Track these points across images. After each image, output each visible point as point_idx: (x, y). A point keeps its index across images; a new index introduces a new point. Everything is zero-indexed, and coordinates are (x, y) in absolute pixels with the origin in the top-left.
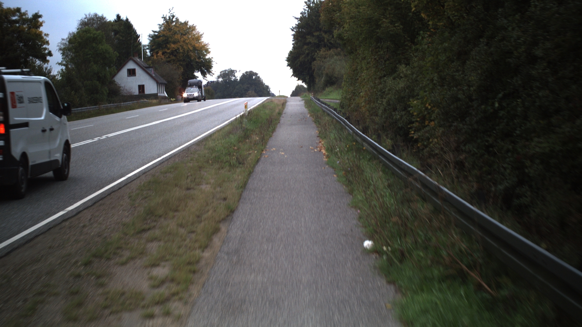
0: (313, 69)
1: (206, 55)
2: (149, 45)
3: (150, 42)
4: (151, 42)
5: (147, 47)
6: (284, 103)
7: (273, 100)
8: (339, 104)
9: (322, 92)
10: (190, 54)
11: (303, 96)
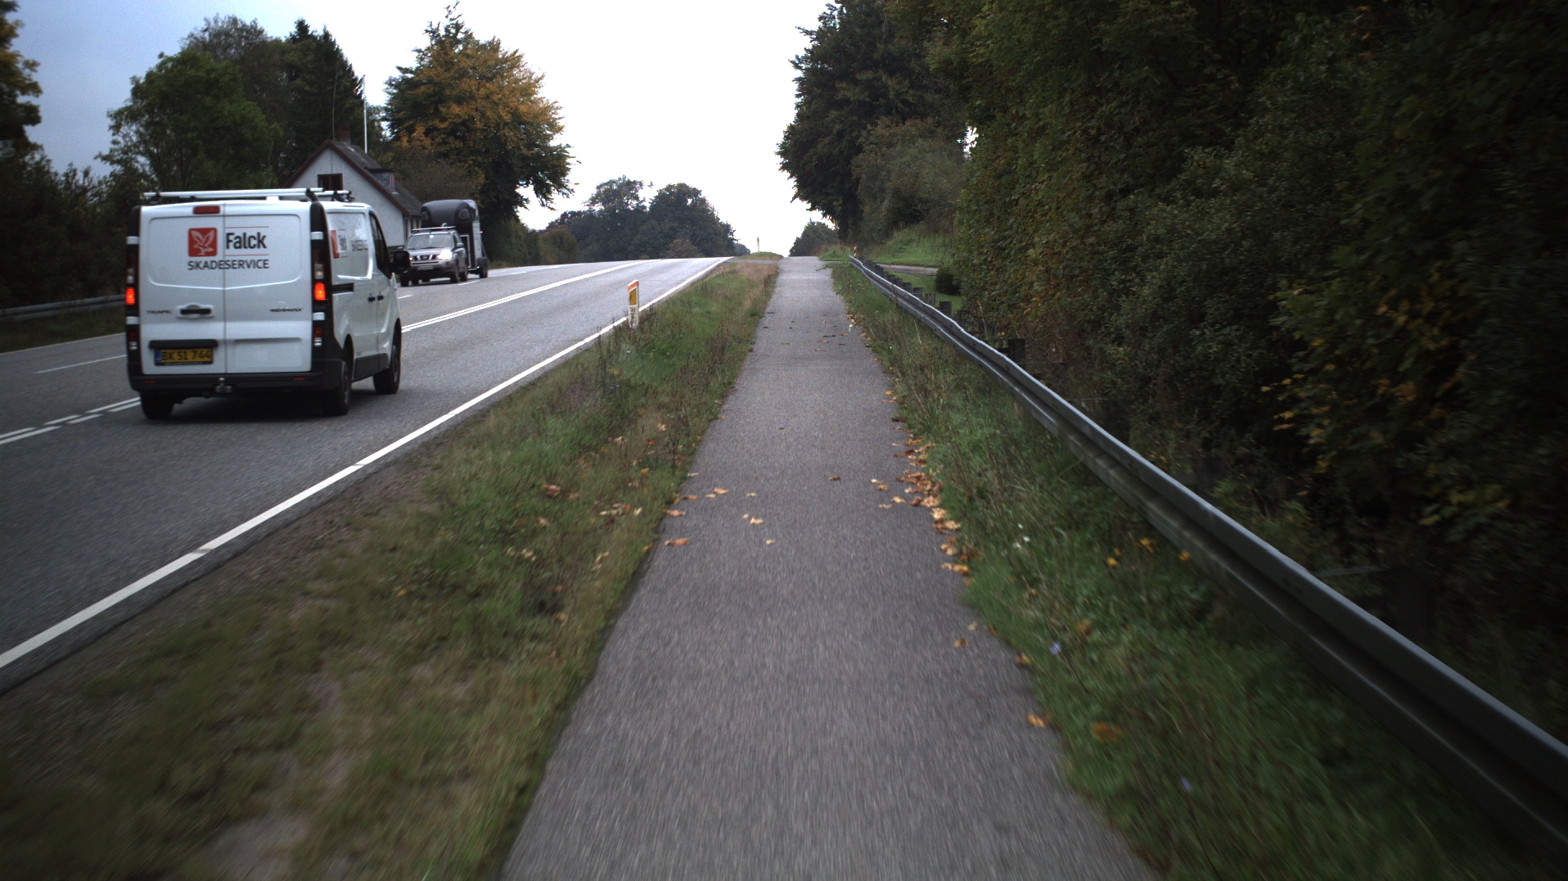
0: (854, 177)
1: (549, 138)
2: (389, 107)
3: (391, 100)
4: (394, 99)
5: (383, 114)
6: (769, 276)
7: (738, 267)
8: (935, 277)
9: (882, 243)
10: (504, 134)
11: (827, 253)
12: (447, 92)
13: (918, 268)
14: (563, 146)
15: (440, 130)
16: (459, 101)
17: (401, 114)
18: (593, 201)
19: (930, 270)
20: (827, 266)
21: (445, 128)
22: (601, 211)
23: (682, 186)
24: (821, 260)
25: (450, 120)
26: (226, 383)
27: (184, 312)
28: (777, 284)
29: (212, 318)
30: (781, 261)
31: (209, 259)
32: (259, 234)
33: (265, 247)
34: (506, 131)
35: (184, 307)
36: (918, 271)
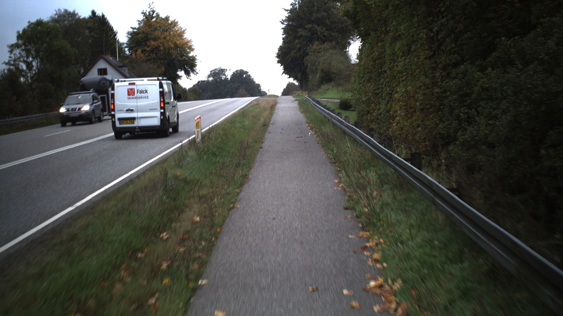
0: (305, 65)
1: (189, 53)
2: (128, 42)
3: (129, 40)
5: (126, 45)
6: (273, 105)
7: (260, 102)
8: (339, 103)
9: (317, 90)
10: (171, 52)
11: (296, 95)
12: (150, 36)
13: (331, 100)
14: (194, 56)
15: (147, 51)
16: (155, 39)
17: (132, 45)
18: (209, 76)
19: (336, 101)
20: (296, 100)
21: (149, 50)
22: (212, 80)
23: (241, 70)
24: (293, 97)
25: (151, 47)
26: (138, 129)
27: (127, 110)
28: (276, 109)
29: (134, 112)
30: (278, 98)
31: (133, 97)
32: (146, 90)
33: (147, 93)
34: (172, 51)
35: (127, 109)
36: (332, 101)
